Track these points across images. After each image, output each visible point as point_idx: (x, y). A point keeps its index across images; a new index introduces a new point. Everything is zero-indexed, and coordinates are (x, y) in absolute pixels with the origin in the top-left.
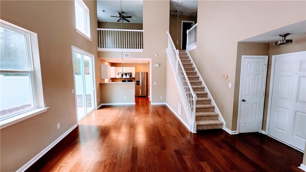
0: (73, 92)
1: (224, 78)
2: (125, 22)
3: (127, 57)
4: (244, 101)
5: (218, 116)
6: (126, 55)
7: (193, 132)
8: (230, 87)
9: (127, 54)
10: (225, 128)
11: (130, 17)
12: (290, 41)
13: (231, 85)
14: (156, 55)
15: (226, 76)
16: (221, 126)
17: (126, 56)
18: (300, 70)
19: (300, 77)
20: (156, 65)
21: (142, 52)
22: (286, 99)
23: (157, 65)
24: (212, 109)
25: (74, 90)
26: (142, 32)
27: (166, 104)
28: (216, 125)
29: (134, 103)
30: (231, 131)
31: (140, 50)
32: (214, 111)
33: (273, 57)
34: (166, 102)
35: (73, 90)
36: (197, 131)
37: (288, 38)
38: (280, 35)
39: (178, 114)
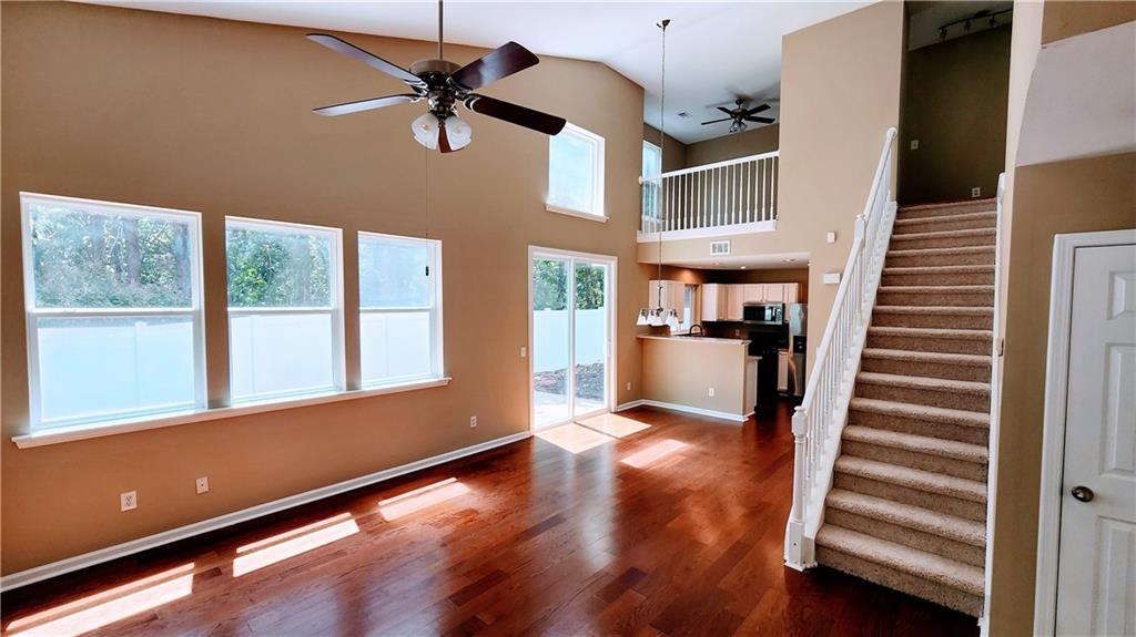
0: (523, 355)
3: (717, 254)
4: (1079, 493)
6: (714, 246)
9: (717, 243)
11: (765, 107)
14: (831, 238)
17: (714, 251)
20: (826, 276)
21: (773, 230)
23: (834, 278)
25: (528, 349)
28: (933, 583)
31: (766, 226)
35: (524, 349)
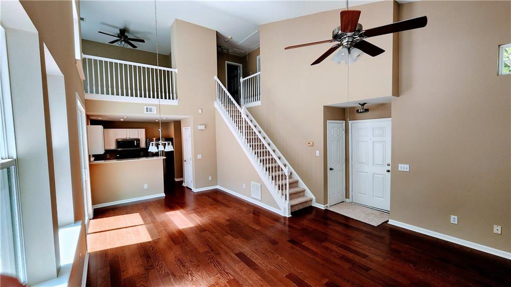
1: (309, 145)
2: (129, 47)
3: (149, 113)
4: (331, 169)
5: (304, 191)
6: (147, 108)
7: (288, 216)
8: (318, 155)
9: (149, 107)
10: (315, 205)
12: (367, 110)
13: (319, 153)
14: (200, 111)
15: (312, 143)
16: (310, 203)
17: (147, 111)
18: (373, 136)
19: (373, 142)
20: (199, 126)
21: (177, 104)
22: (364, 163)
23: (203, 127)
24: (296, 184)
26: (171, 72)
27: (218, 187)
28: (306, 202)
29: (164, 195)
30: (323, 206)
31: (174, 102)
32: (297, 186)
33: (350, 122)
34: (217, 185)
36: (292, 213)
37: (365, 107)
38: (360, 104)
39: (254, 198)
